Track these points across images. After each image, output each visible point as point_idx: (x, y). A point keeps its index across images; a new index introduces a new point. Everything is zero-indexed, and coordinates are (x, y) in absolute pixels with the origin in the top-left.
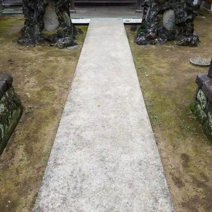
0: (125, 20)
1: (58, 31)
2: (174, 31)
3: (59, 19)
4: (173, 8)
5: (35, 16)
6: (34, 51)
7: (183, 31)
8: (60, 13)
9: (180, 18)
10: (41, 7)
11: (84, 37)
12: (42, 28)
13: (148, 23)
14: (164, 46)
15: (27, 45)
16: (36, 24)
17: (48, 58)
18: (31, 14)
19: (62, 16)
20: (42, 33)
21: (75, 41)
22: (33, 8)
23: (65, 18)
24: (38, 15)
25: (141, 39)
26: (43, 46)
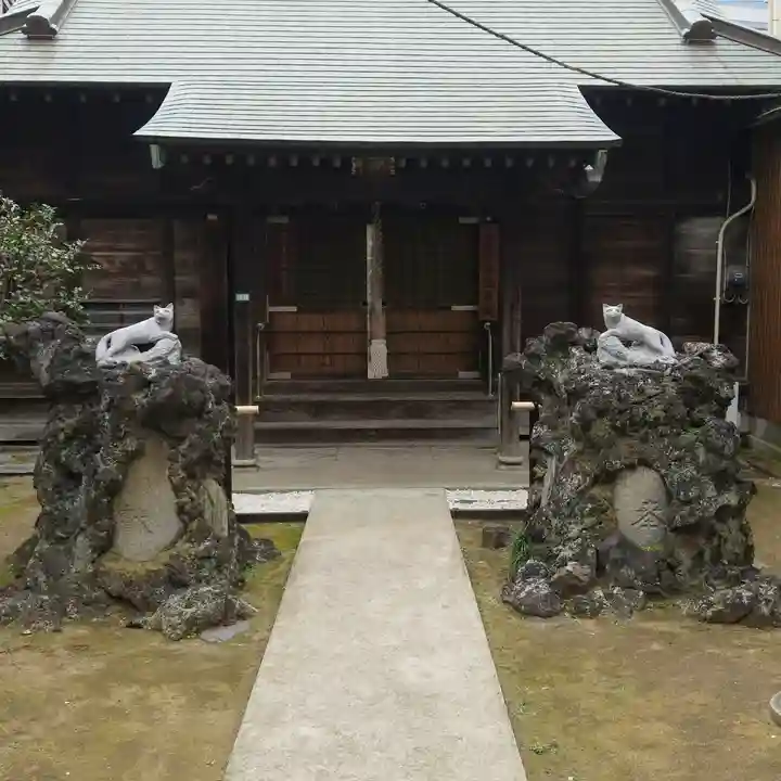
0: (455, 499)
1: (171, 557)
2: (671, 555)
3: (181, 510)
4: (654, 461)
5: (80, 500)
6: (50, 653)
7: (707, 556)
8: (188, 483)
9: (688, 502)
10: (113, 466)
11: (280, 581)
12: (104, 547)
13: (555, 522)
14: (636, 621)
15: (27, 627)
16: (82, 530)
17: (108, 696)
18: (65, 492)
19: (194, 495)
20: (102, 569)
21: (242, 601)
22: (77, 467)
23: (208, 503)
24: (93, 494)
25: (528, 588)
26: (96, 626)
